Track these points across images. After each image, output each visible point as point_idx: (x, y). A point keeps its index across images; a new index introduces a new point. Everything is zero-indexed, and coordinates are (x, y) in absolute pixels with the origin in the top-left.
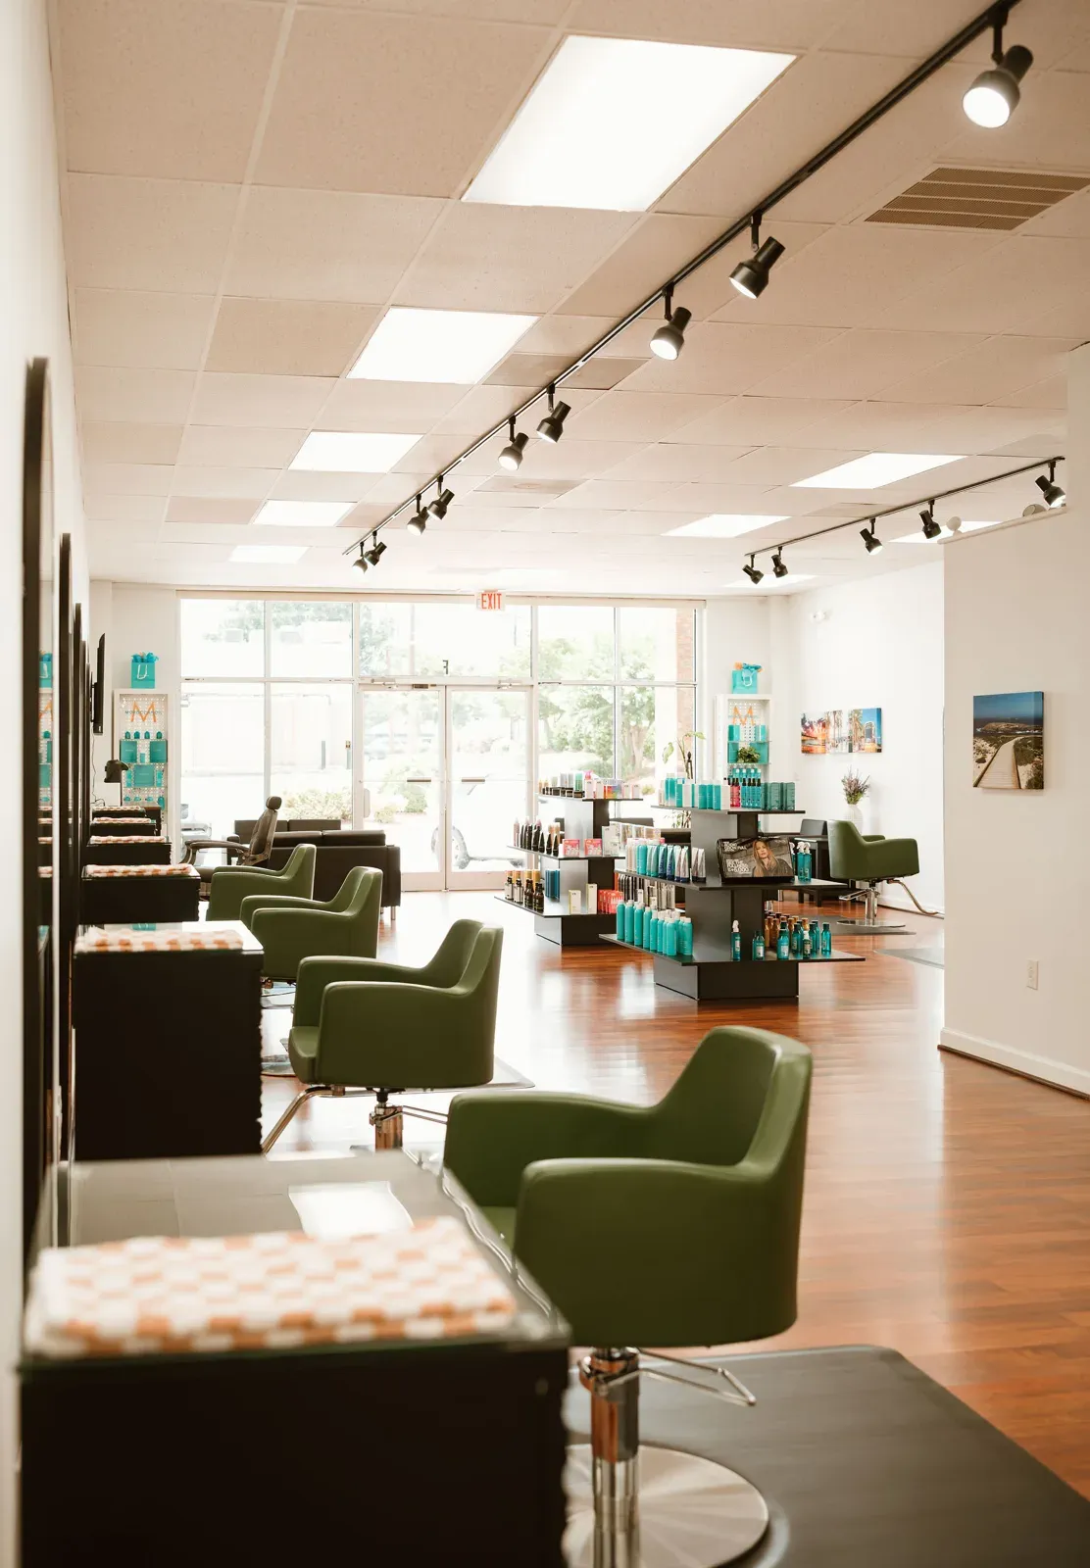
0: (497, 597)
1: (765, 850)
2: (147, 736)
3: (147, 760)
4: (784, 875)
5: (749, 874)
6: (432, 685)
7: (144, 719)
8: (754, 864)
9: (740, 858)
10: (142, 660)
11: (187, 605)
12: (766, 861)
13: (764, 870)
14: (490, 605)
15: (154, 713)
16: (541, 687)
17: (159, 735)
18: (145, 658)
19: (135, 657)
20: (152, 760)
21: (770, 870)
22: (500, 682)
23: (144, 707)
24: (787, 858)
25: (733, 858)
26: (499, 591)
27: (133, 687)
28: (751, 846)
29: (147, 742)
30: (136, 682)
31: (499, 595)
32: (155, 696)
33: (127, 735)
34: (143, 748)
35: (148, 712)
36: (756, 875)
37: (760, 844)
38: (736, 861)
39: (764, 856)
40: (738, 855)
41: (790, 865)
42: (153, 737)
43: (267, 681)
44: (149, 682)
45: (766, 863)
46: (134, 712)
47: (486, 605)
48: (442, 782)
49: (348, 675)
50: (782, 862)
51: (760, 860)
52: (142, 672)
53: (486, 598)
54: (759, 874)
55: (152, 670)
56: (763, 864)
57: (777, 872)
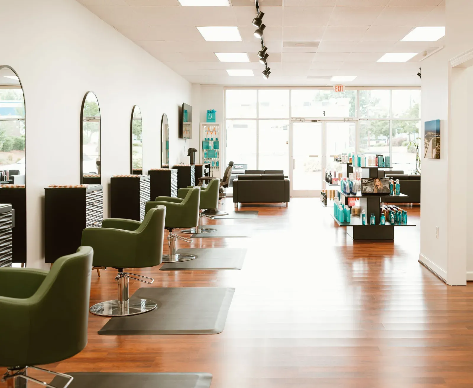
0: (341, 87)
1: (379, 182)
2: (212, 139)
3: (212, 148)
4: (386, 192)
5: (372, 191)
6: (319, 120)
7: (211, 133)
8: (374, 188)
9: (368, 185)
10: (211, 112)
11: (228, 92)
12: (379, 187)
13: (378, 190)
14: (339, 90)
15: (215, 131)
16: (360, 121)
17: (217, 139)
18: (211, 111)
19: (208, 111)
20: (215, 148)
21: (380, 190)
22: (344, 119)
23: (211, 129)
24: (388, 186)
25: (365, 185)
26: (342, 85)
27: (207, 122)
28: (373, 181)
29: (213, 142)
30: (208, 120)
31: (342, 86)
32: (216, 125)
33: (206, 139)
34: (211, 144)
35: (213, 131)
36: (374, 192)
37: (377, 180)
38: (367, 186)
39: (378, 185)
40: (368, 184)
41: (389, 188)
42: (214, 140)
43: (257, 119)
44: (213, 120)
45: (379, 188)
46: (208, 131)
47: (337, 90)
48: (323, 156)
49: (288, 117)
50: (385, 187)
51: (377, 186)
52: (210, 117)
53: (337, 87)
54: (376, 191)
55: (214, 116)
56: (378, 188)
57: (383, 191)
